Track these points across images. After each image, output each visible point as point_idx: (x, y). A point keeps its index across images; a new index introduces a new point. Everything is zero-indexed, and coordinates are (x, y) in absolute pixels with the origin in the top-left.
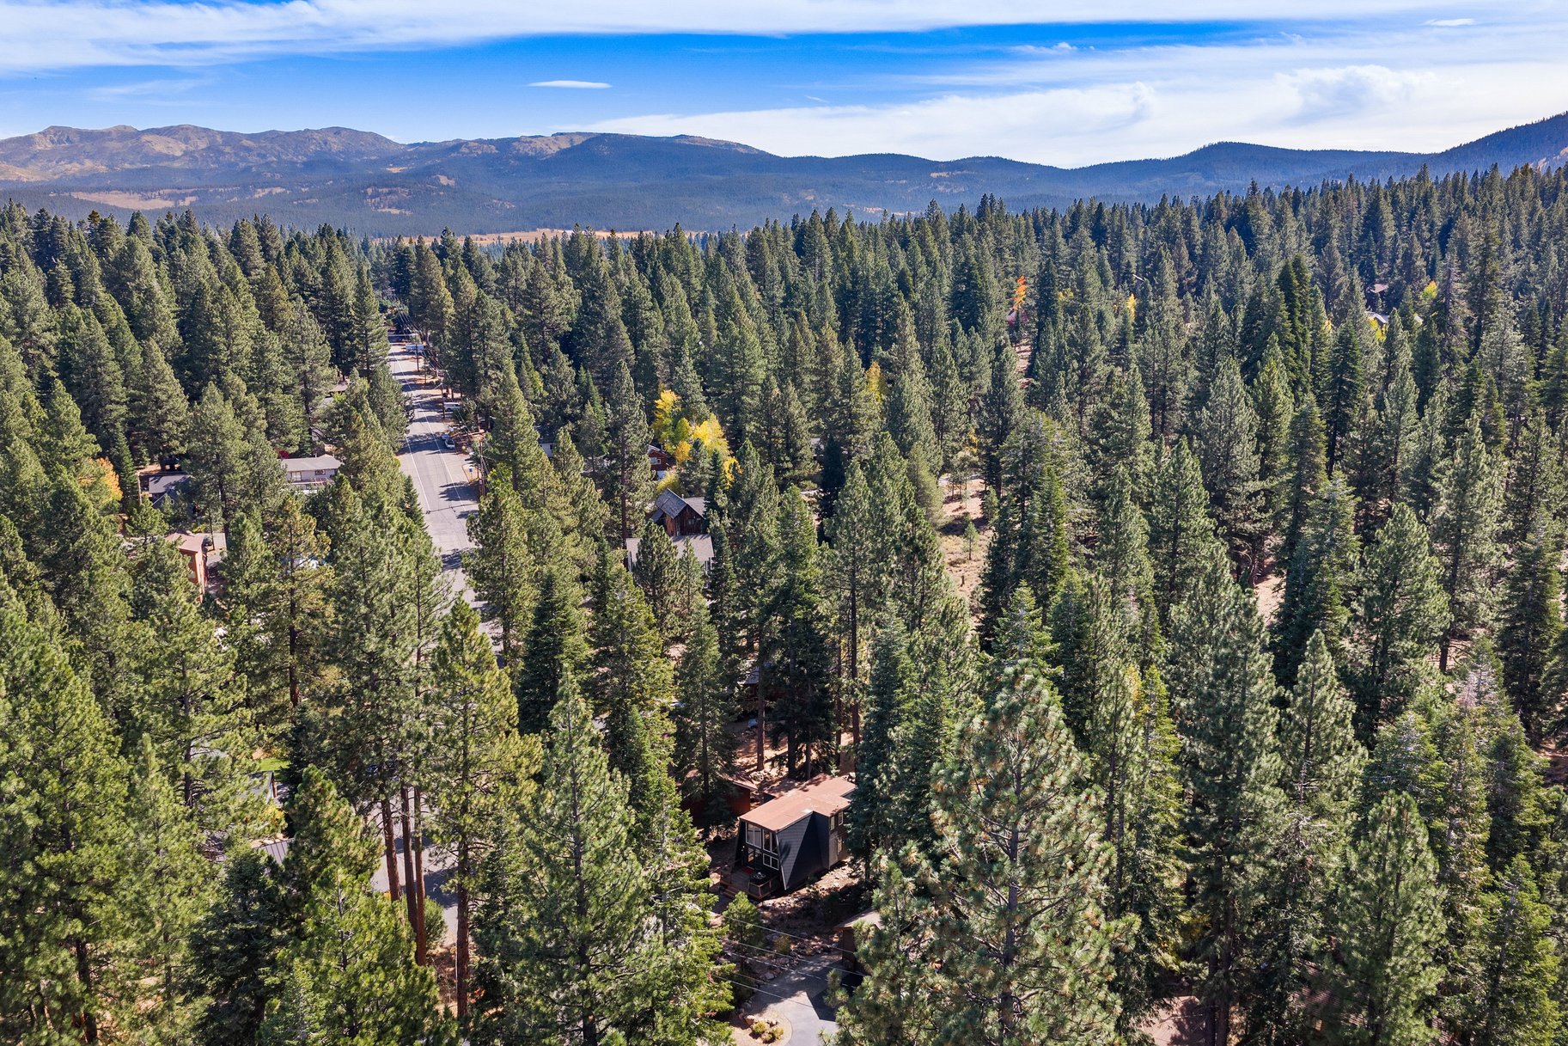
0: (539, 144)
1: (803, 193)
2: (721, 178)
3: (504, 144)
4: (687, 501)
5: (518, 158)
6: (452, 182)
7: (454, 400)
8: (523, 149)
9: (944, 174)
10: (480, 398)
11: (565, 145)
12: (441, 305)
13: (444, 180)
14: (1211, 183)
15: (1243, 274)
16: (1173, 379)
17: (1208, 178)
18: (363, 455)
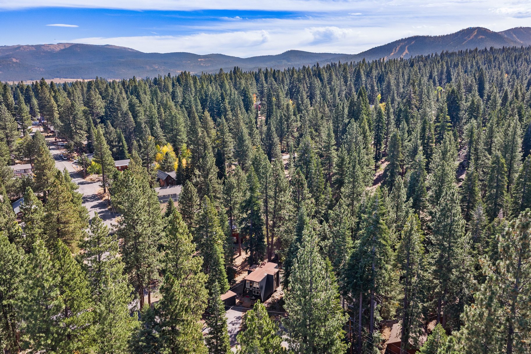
0: (52, 47)
1: (154, 66)
2: (123, 60)
3: (38, 47)
4: (168, 174)
5: (45, 52)
6: (18, 61)
7: (59, 142)
8: (46, 49)
9: (203, 59)
10: (75, 140)
11: (62, 48)
12: (52, 107)
13: (14, 60)
14: (289, 63)
15: (327, 92)
16: (319, 126)
17: (288, 61)
18: (46, 163)
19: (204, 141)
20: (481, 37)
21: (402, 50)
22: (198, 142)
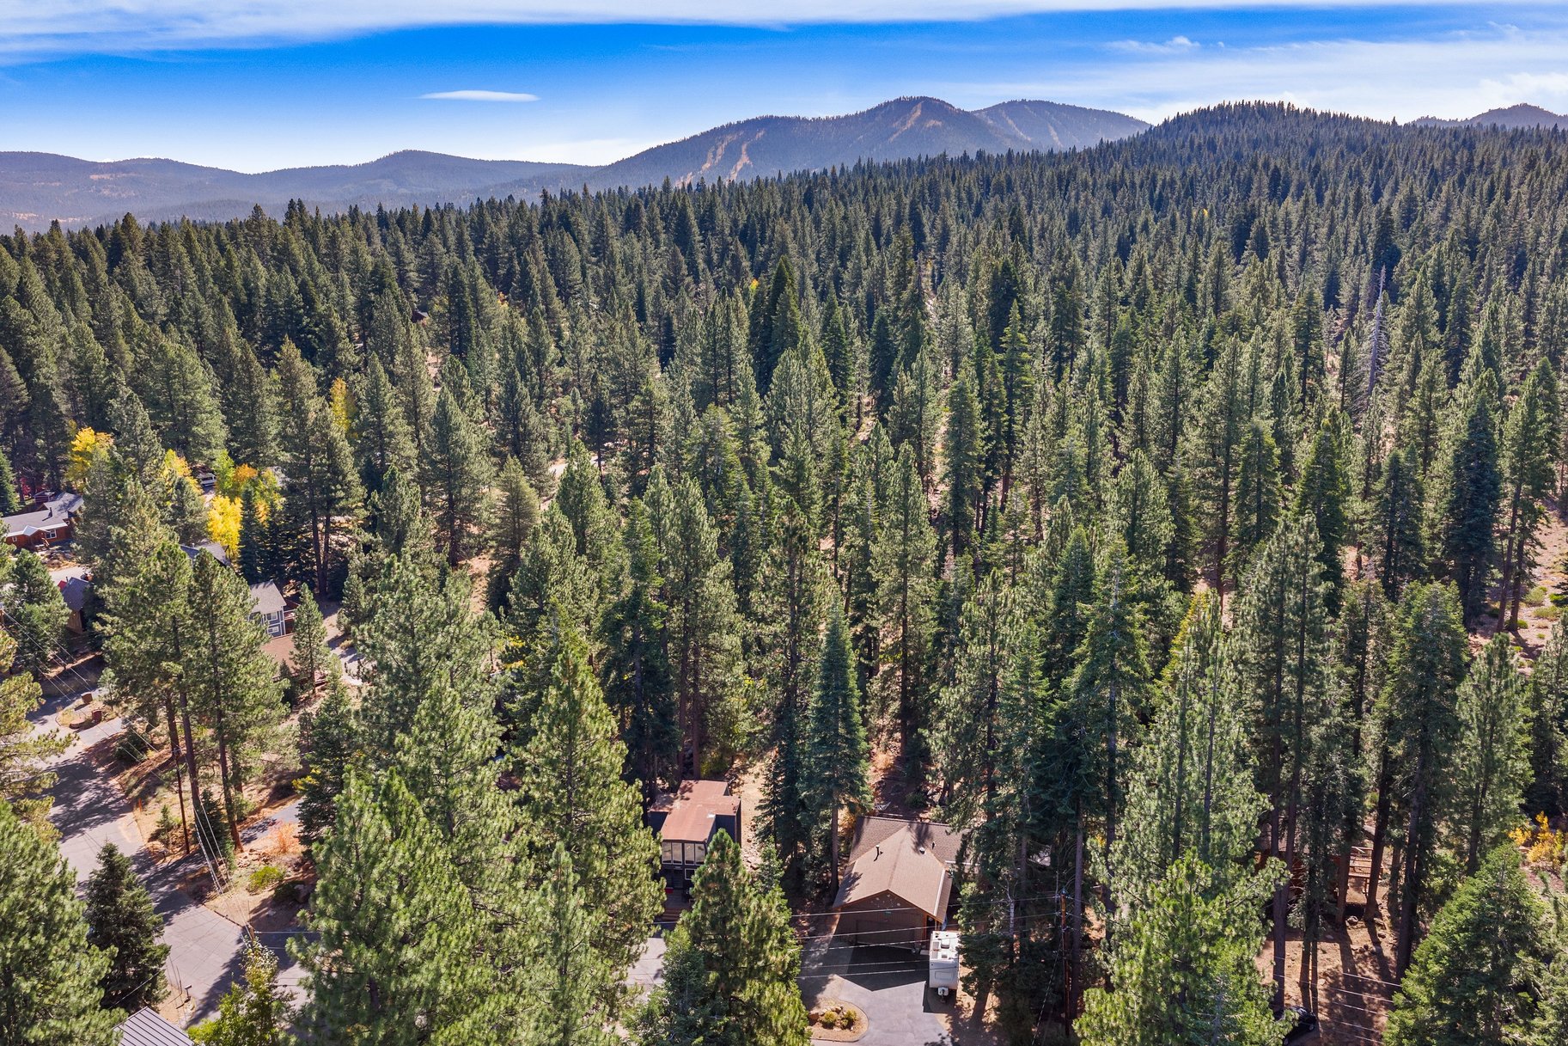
9: (106, 176)
14: (403, 191)
17: (400, 184)
19: (326, 435)
20: (932, 123)
21: (732, 154)
22: (306, 439)
